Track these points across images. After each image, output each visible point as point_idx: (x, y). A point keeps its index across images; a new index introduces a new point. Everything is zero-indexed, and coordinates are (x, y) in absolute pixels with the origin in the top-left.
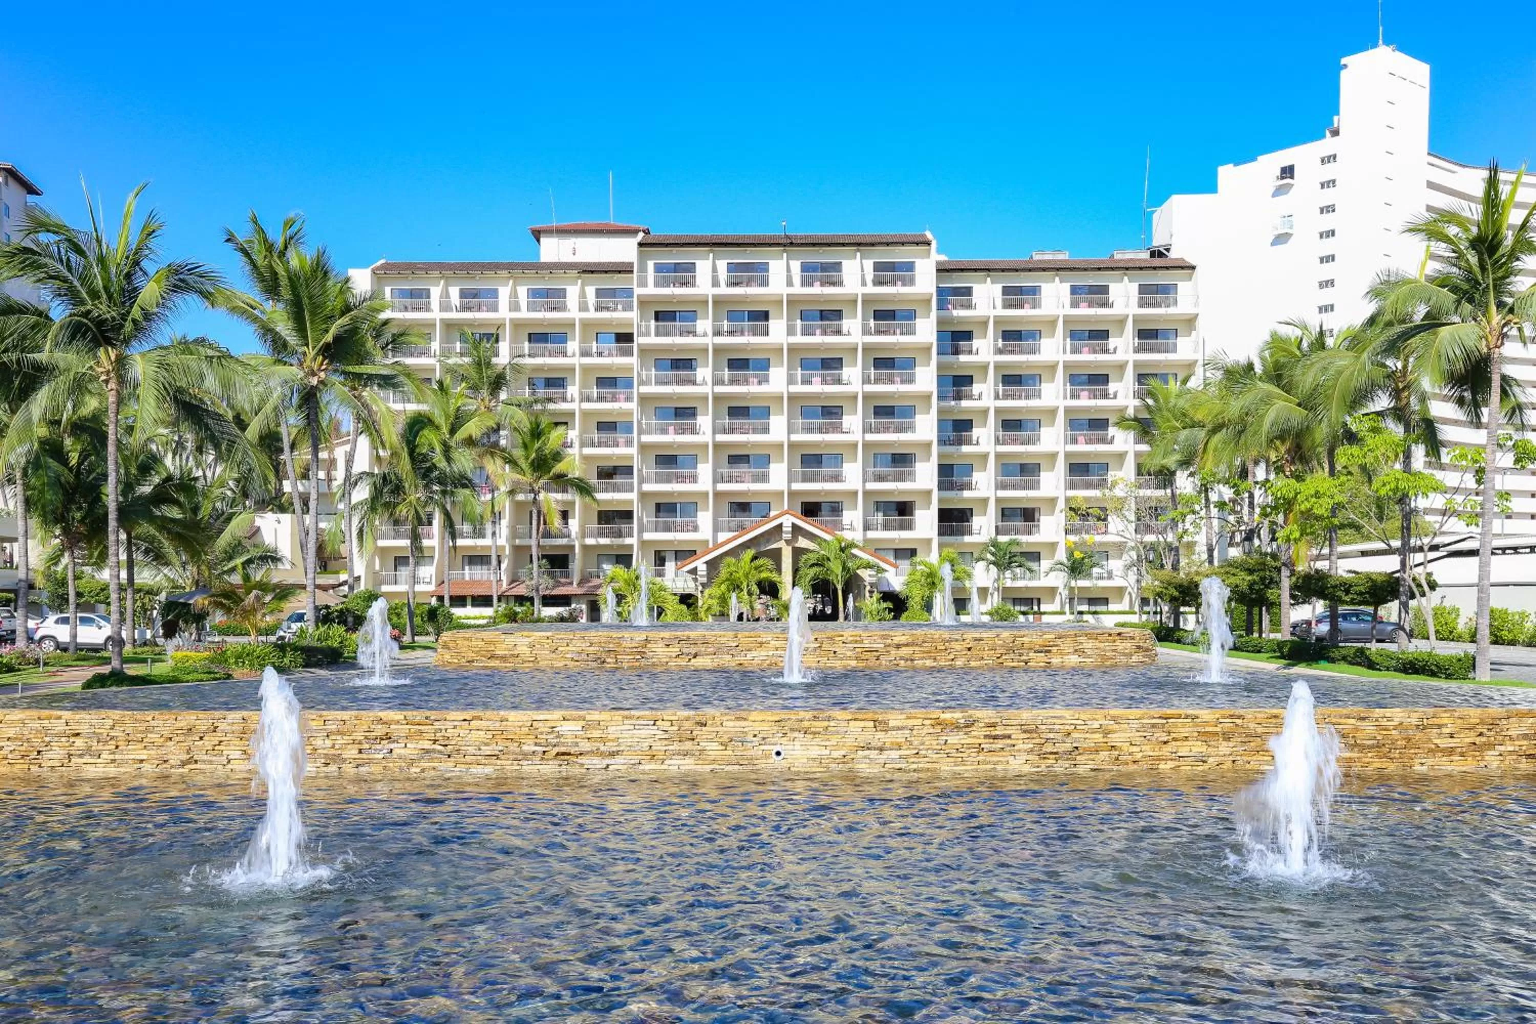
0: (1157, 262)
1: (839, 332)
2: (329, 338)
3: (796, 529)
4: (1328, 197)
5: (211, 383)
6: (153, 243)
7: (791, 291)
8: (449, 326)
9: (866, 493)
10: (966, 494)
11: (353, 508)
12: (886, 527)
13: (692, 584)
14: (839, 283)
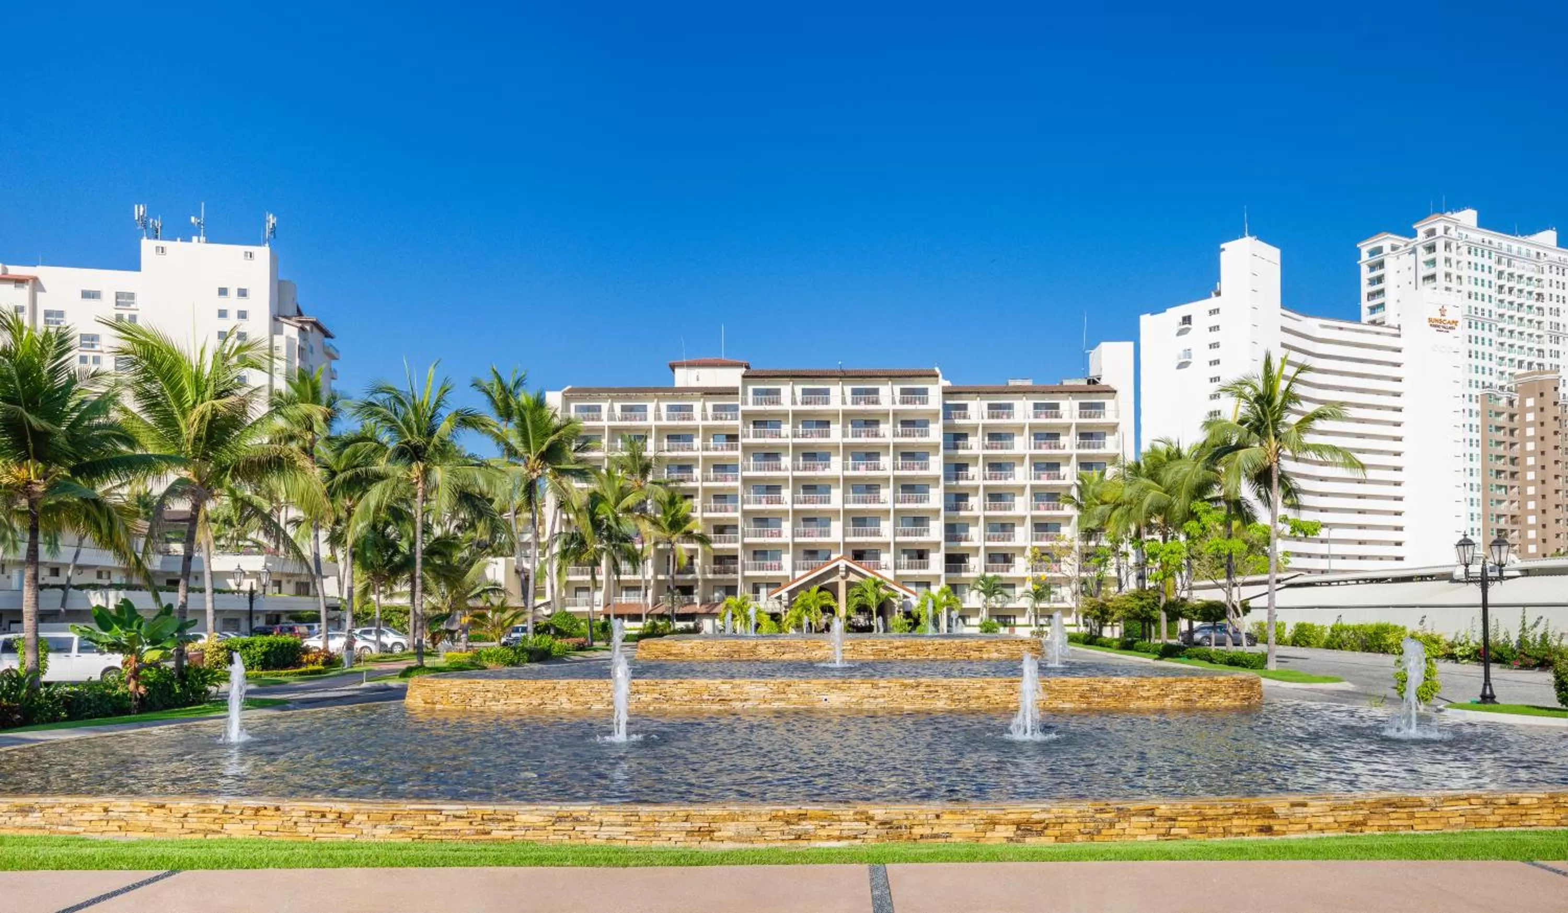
0: (1092, 387)
1: (876, 435)
2: (544, 448)
3: (848, 569)
4: (1214, 337)
5: (481, 481)
6: (448, 397)
7: (845, 407)
8: (614, 431)
9: (896, 544)
10: (963, 544)
11: (553, 556)
12: (910, 567)
13: (778, 606)
14: (876, 402)
